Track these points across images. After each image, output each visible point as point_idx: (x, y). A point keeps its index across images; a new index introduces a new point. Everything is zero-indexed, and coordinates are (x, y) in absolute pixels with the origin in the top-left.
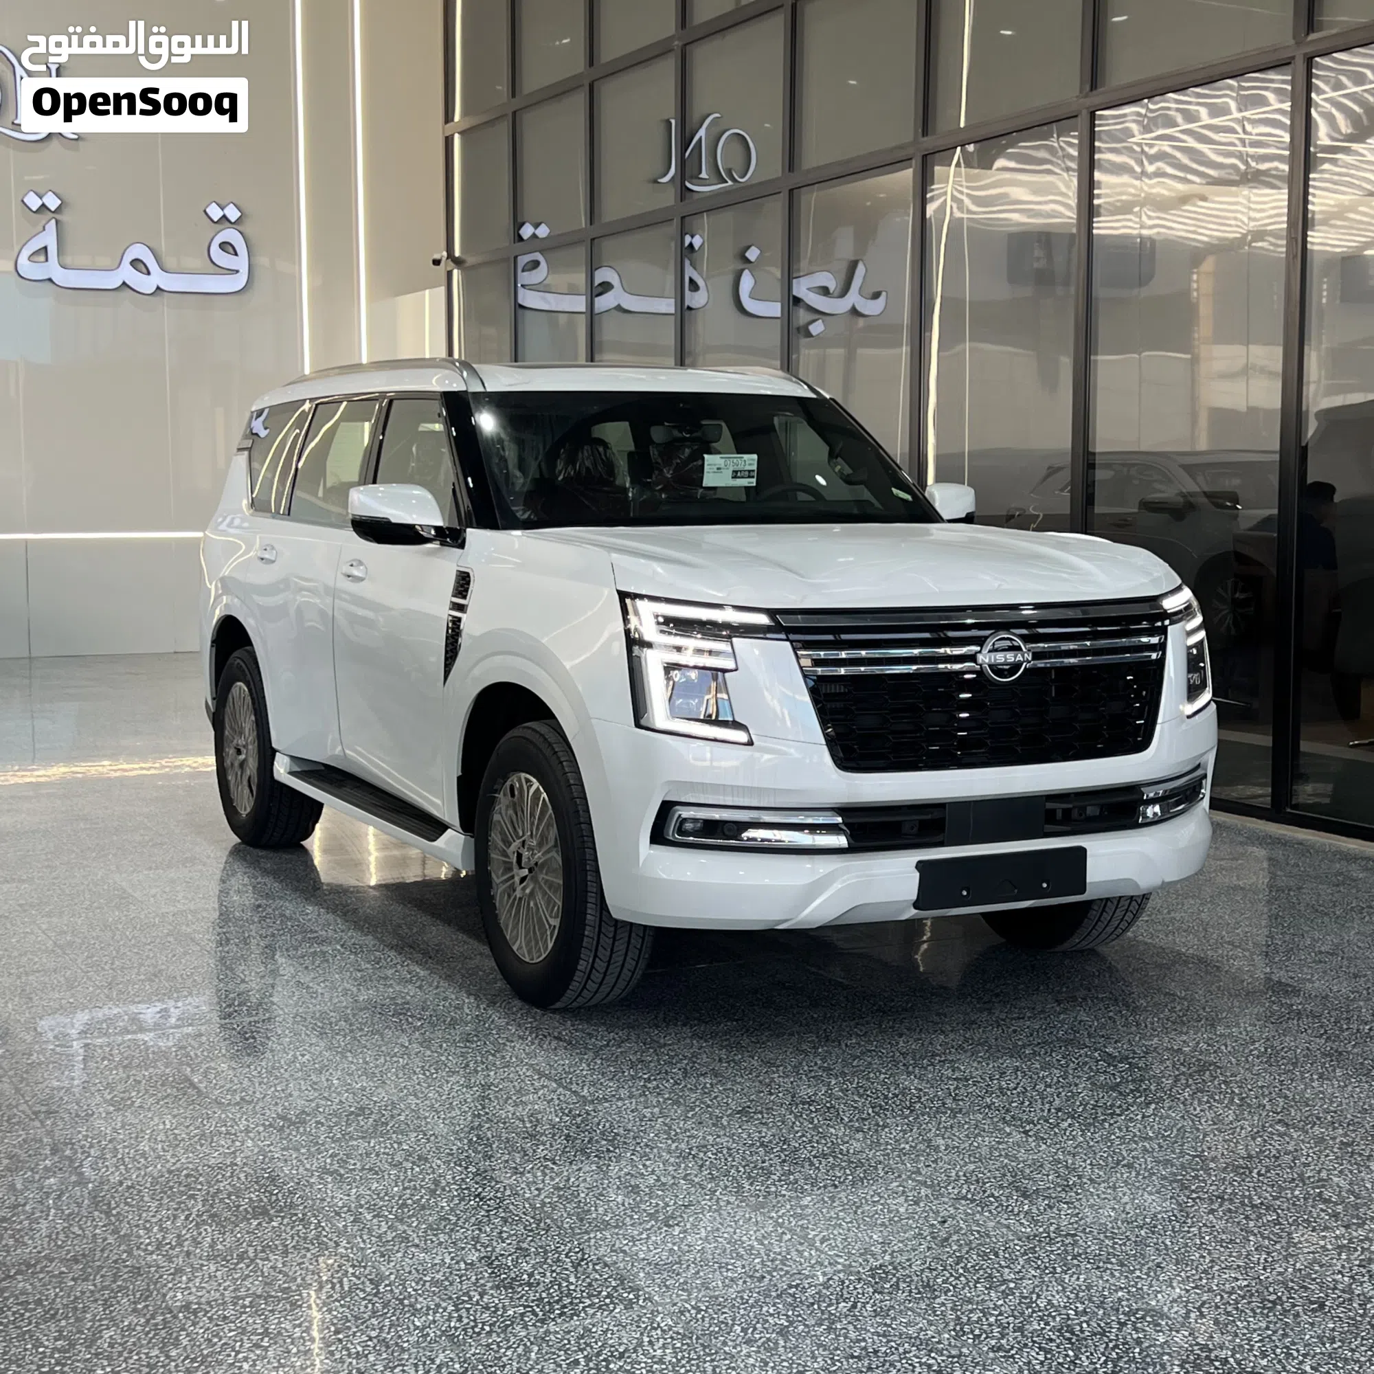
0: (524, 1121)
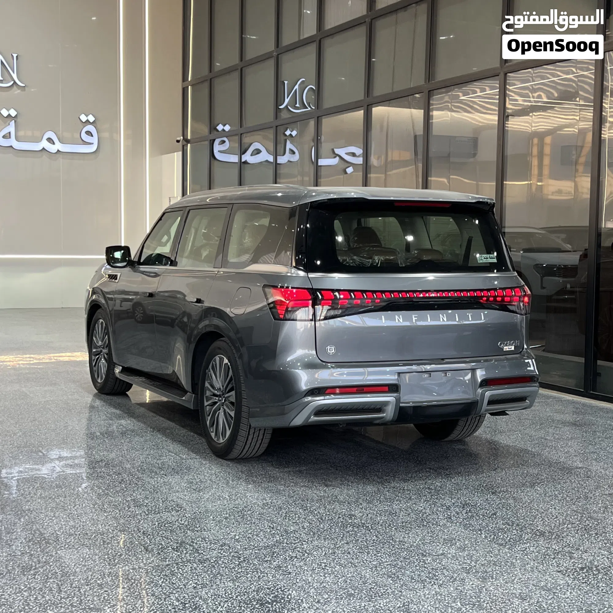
0: (159, 464)
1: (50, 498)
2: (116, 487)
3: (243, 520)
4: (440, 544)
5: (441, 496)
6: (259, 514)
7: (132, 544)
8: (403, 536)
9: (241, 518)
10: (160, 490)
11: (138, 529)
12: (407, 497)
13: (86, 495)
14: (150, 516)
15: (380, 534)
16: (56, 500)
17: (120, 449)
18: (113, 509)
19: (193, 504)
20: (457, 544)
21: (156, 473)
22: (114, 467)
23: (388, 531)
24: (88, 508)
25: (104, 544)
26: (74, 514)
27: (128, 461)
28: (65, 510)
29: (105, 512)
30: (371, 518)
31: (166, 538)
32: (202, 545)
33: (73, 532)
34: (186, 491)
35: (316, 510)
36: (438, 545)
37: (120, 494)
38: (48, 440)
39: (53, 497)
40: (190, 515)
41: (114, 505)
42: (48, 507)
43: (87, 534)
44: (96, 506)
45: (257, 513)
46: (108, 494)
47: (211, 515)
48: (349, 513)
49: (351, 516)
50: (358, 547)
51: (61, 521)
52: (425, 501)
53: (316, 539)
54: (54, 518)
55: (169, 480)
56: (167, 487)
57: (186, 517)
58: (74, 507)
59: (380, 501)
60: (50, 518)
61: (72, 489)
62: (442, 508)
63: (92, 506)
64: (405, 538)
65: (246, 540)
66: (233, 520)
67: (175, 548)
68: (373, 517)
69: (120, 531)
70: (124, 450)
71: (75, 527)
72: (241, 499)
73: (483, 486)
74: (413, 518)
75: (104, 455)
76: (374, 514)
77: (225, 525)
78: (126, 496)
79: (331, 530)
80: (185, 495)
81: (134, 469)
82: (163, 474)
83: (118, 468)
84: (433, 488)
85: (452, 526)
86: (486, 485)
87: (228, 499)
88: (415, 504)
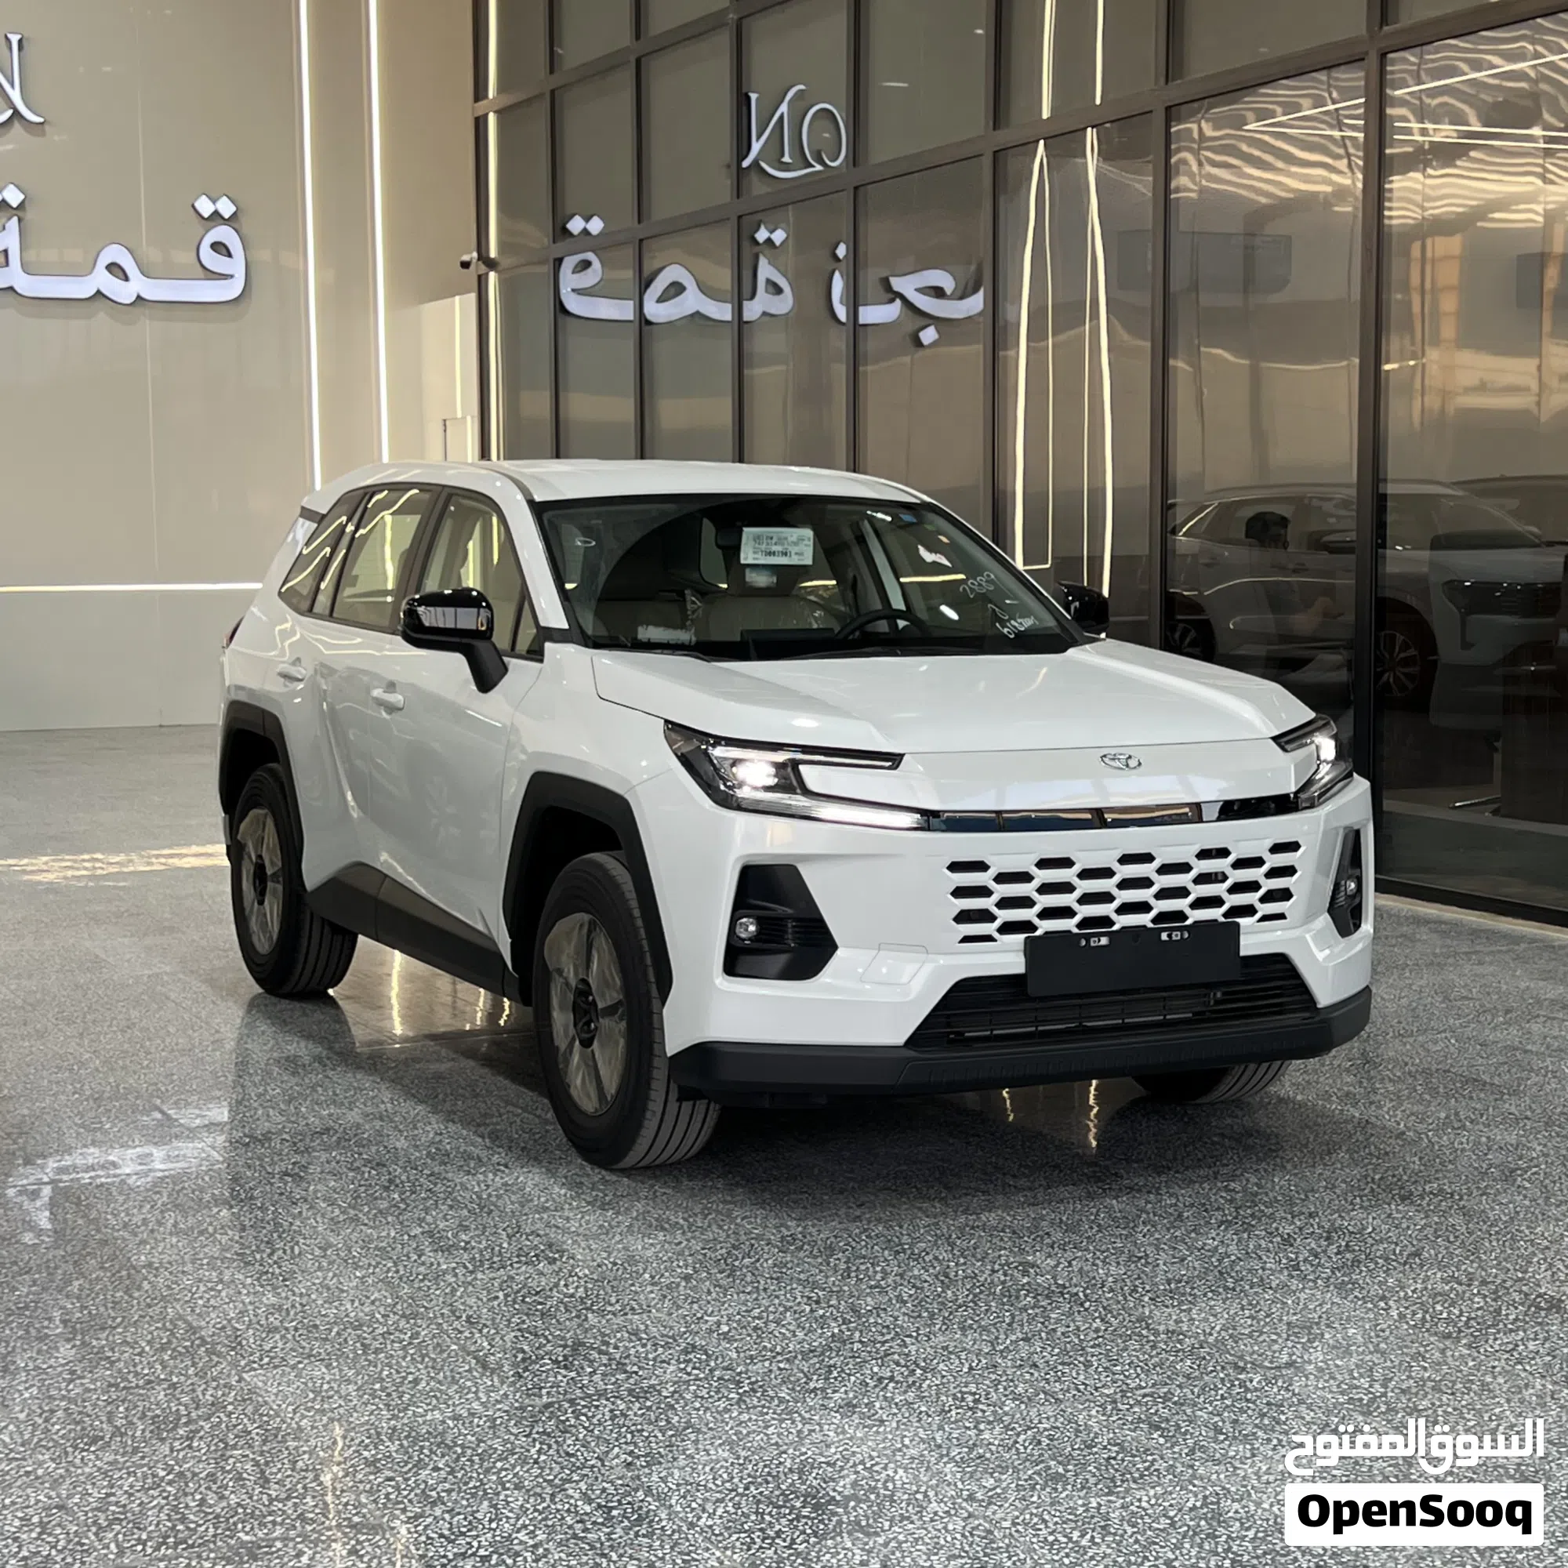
1: (201, 1233)
2: (376, 1199)
3: (734, 1281)
4: (1280, 1336)
5: (1263, 1208)
6: (775, 1265)
7: (442, 1351)
8: (1174, 1317)
9: (728, 1277)
10: (496, 1206)
11: (453, 1312)
12: (1171, 1214)
13: (298, 1223)
14: (480, 1275)
15: (1111, 1312)
16: (218, 1237)
17: (373, 1098)
18: (378, 1259)
19: (591, 1242)
20: (1327, 1336)
21: (480, 1161)
22: (364, 1146)
23: (1132, 1305)
24: (310, 1257)
25: (365, 1352)
26: (273, 1274)
27: (400, 1131)
28: (247, 1264)
29: (357, 1267)
30: (1081, 1270)
31: (531, 1333)
32: (632, 1351)
33: (277, 1323)
34: (567, 1206)
35: (927, 1254)
36: (1275, 1341)
37: (390, 1219)
38: (175, 1077)
39: (211, 1229)
40: (587, 1272)
41: (376, 1248)
42: (201, 1256)
43: (316, 1326)
44: (329, 1253)
45: (770, 1262)
46: (355, 1220)
47: (645, 1270)
48: (1017, 1259)
49: (1026, 1268)
50: (1057, 1350)
51: (240, 1293)
52: (1222, 1222)
53: (940, 1329)
54: (220, 1287)
55: (518, 1178)
56: (513, 1198)
57: (579, 1278)
58: (270, 1255)
59: (1099, 1225)
60: (209, 1285)
61: (259, 1208)
62: (1271, 1242)
63: (317, 1252)
64: (1183, 1322)
65: (749, 1335)
66: (707, 1283)
67: (560, 1359)
68: (1085, 1268)
69: (403, 1316)
70: (383, 1102)
71: (280, 1309)
72: (720, 1227)
73: (1373, 1179)
74: (1195, 1268)
75: (330, 1115)
76: (1087, 1260)
77: (687, 1297)
78: (406, 1223)
79: (976, 1305)
80: (568, 1219)
81: (420, 1151)
82: (498, 1164)
83: (374, 1149)
84: (1239, 1188)
85: (1304, 1288)
86: (1381, 1179)
87: (685, 1228)
88: (1193, 1230)
